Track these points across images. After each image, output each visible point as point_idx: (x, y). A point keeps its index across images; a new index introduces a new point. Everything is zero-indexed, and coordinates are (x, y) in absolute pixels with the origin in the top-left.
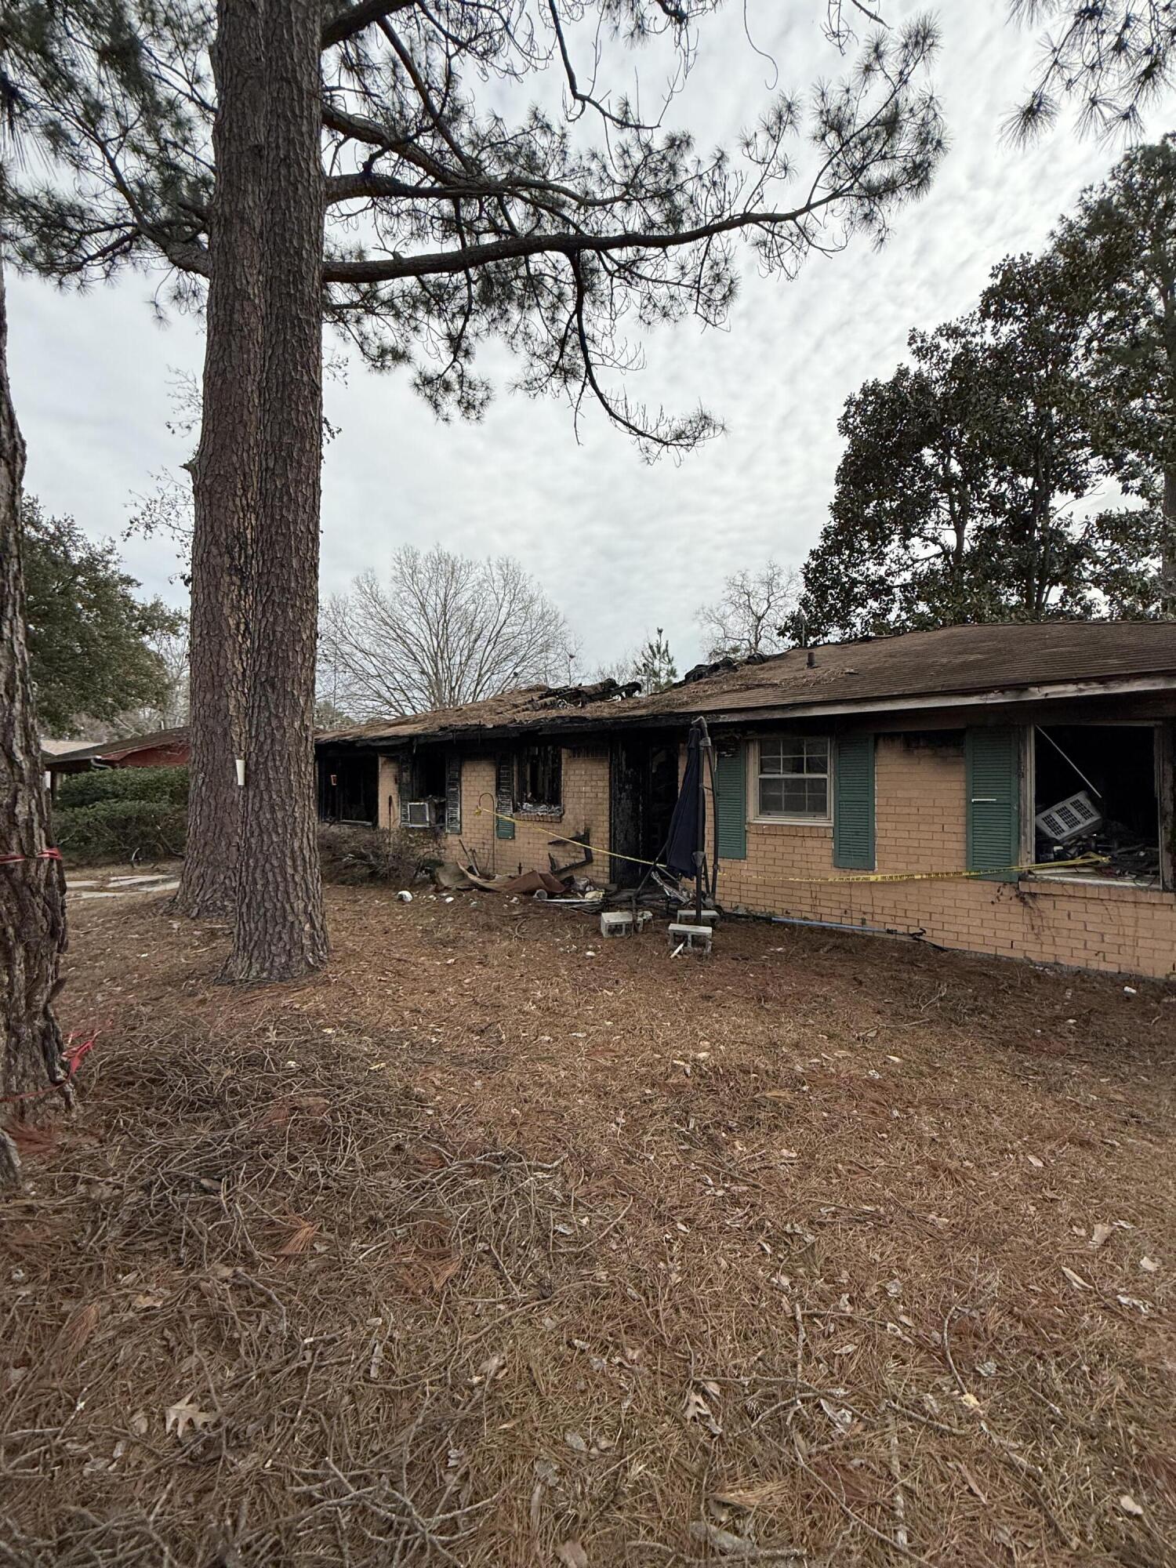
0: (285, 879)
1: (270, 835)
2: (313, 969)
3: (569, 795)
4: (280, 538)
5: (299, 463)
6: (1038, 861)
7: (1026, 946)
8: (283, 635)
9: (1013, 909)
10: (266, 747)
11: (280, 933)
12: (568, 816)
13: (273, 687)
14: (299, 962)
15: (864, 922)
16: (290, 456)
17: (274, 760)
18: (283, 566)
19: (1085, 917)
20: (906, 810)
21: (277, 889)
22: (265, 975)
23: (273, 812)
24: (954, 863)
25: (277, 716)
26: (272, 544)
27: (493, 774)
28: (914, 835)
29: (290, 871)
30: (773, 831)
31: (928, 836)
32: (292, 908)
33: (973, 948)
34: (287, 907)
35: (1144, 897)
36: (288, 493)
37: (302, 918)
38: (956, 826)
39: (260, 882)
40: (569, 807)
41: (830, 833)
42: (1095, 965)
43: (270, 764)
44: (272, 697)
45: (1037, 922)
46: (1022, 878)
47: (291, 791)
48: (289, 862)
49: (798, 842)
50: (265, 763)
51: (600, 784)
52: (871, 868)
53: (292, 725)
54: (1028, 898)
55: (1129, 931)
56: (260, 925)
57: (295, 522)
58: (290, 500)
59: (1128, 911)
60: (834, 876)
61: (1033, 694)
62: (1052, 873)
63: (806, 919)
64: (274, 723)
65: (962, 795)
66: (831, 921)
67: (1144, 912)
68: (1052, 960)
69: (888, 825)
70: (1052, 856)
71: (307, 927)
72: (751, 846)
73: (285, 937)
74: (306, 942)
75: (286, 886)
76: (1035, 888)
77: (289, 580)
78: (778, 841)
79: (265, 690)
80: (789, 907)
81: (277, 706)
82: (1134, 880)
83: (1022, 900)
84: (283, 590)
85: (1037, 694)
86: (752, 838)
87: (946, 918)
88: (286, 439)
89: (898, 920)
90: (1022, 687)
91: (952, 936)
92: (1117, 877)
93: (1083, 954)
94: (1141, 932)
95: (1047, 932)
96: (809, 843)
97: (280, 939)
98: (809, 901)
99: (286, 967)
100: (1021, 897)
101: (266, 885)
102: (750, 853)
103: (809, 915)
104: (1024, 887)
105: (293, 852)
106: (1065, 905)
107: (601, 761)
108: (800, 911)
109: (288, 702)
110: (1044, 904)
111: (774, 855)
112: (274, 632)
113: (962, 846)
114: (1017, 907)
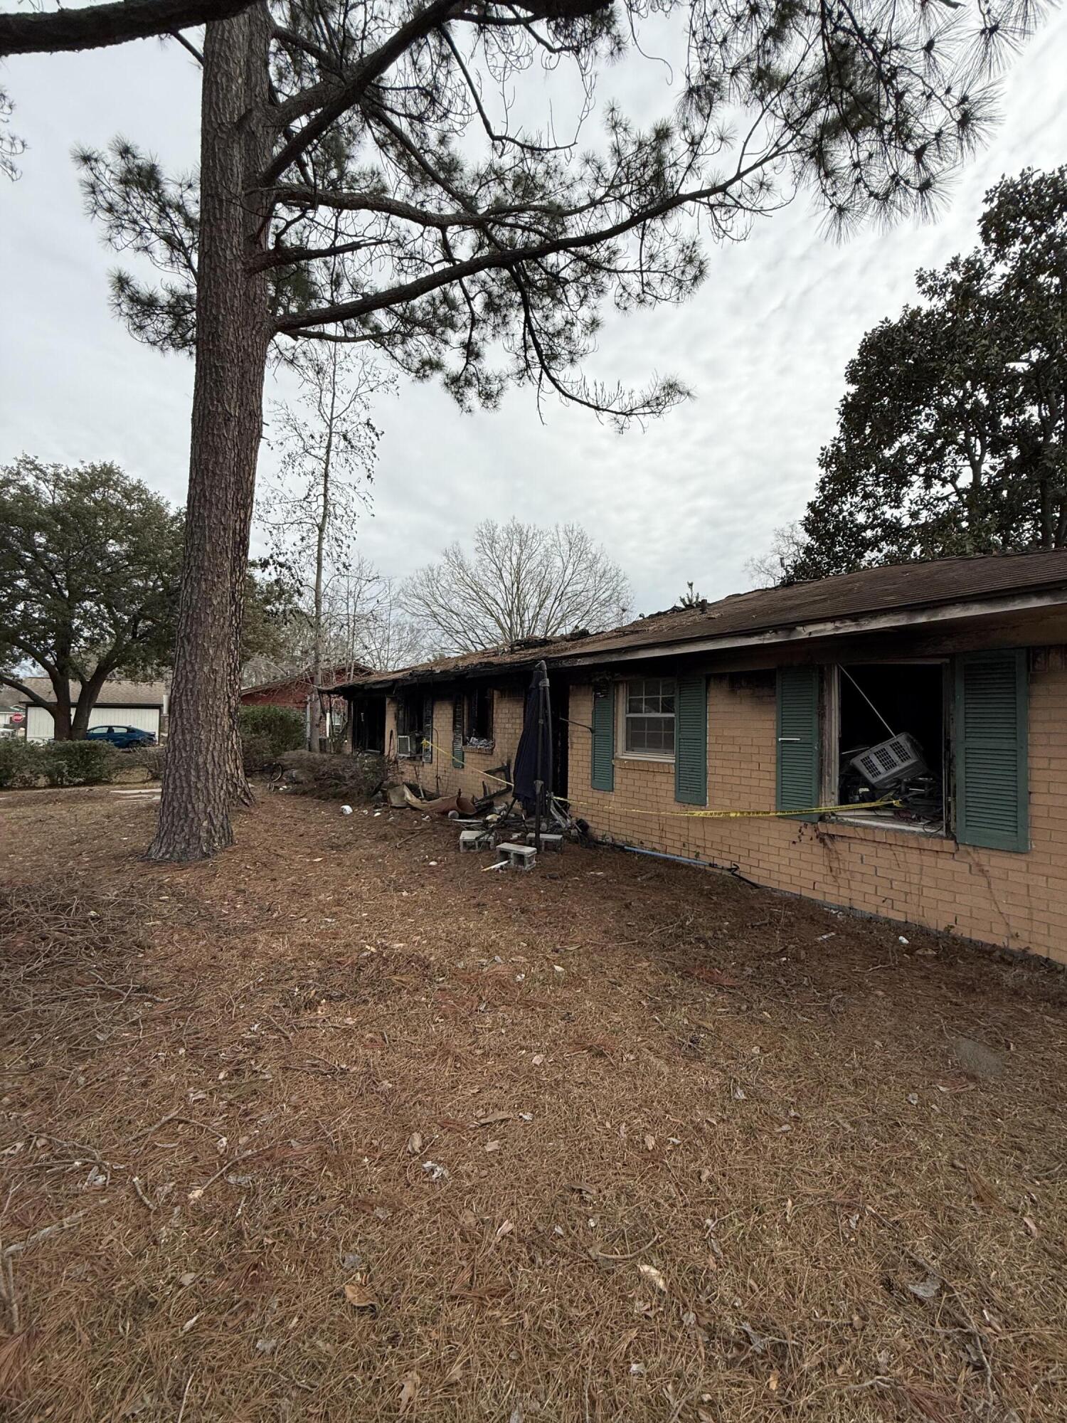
0: (189, 785)
1: (180, 752)
2: (206, 855)
3: (498, 731)
4: (198, 530)
5: (214, 474)
6: (841, 803)
7: (826, 888)
8: (197, 602)
9: (815, 850)
10: (182, 686)
11: (183, 826)
12: (497, 750)
13: (189, 641)
14: (195, 849)
15: (697, 855)
16: (207, 469)
17: (187, 695)
18: (199, 550)
19: (874, 862)
20: (730, 749)
21: (182, 794)
22: (168, 856)
23: (183, 734)
24: (766, 802)
25: (190, 662)
26: (192, 534)
27: (451, 712)
28: (737, 773)
29: (193, 779)
30: (634, 766)
31: (747, 773)
32: (193, 807)
33: (783, 887)
34: (189, 806)
35: (927, 844)
36: (205, 496)
37: (202, 816)
38: (769, 764)
39: (171, 786)
40: (498, 741)
41: (673, 768)
42: (884, 912)
43: (184, 698)
44: (188, 648)
45: (835, 865)
46: (822, 818)
47: (199, 719)
48: (193, 772)
49: (650, 776)
50: (180, 698)
51: (518, 721)
52: (702, 804)
53: (201, 669)
54: (828, 841)
55: (915, 879)
56: (169, 819)
57: (209, 517)
58: (206, 501)
59: (913, 857)
60: (677, 810)
61: (800, 633)
62: (854, 815)
63: (654, 849)
64: (189, 668)
65: (773, 733)
66: (673, 853)
67: (928, 860)
68: (847, 905)
69: (718, 763)
70: (857, 798)
71: (205, 824)
72: (617, 780)
73: (186, 830)
74: (204, 835)
75: (190, 791)
76: (832, 829)
77: (203, 560)
78: (636, 775)
79: (183, 642)
80: (643, 837)
81: (190, 655)
82: (924, 827)
83: (822, 841)
84: (199, 568)
85: (803, 633)
86: (617, 771)
87: (759, 856)
88: (204, 456)
89: (724, 855)
90: (790, 627)
91: (765, 874)
92: (909, 821)
93: (874, 900)
94: (927, 881)
95: (843, 875)
96: (659, 778)
97: (183, 830)
98: (658, 833)
99: (184, 852)
100: (821, 838)
101: (174, 789)
102: (617, 786)
103: (657, 847)
104: (822, 828)
105: (197, 764)
106: (858, 848)
107: (518, 701)
108: (649, 842)
109: (199, 652)
110: (841, 846)
111: (633, 788)
112: (191, 599)
113: (773, 785)
114: (818, 849)
